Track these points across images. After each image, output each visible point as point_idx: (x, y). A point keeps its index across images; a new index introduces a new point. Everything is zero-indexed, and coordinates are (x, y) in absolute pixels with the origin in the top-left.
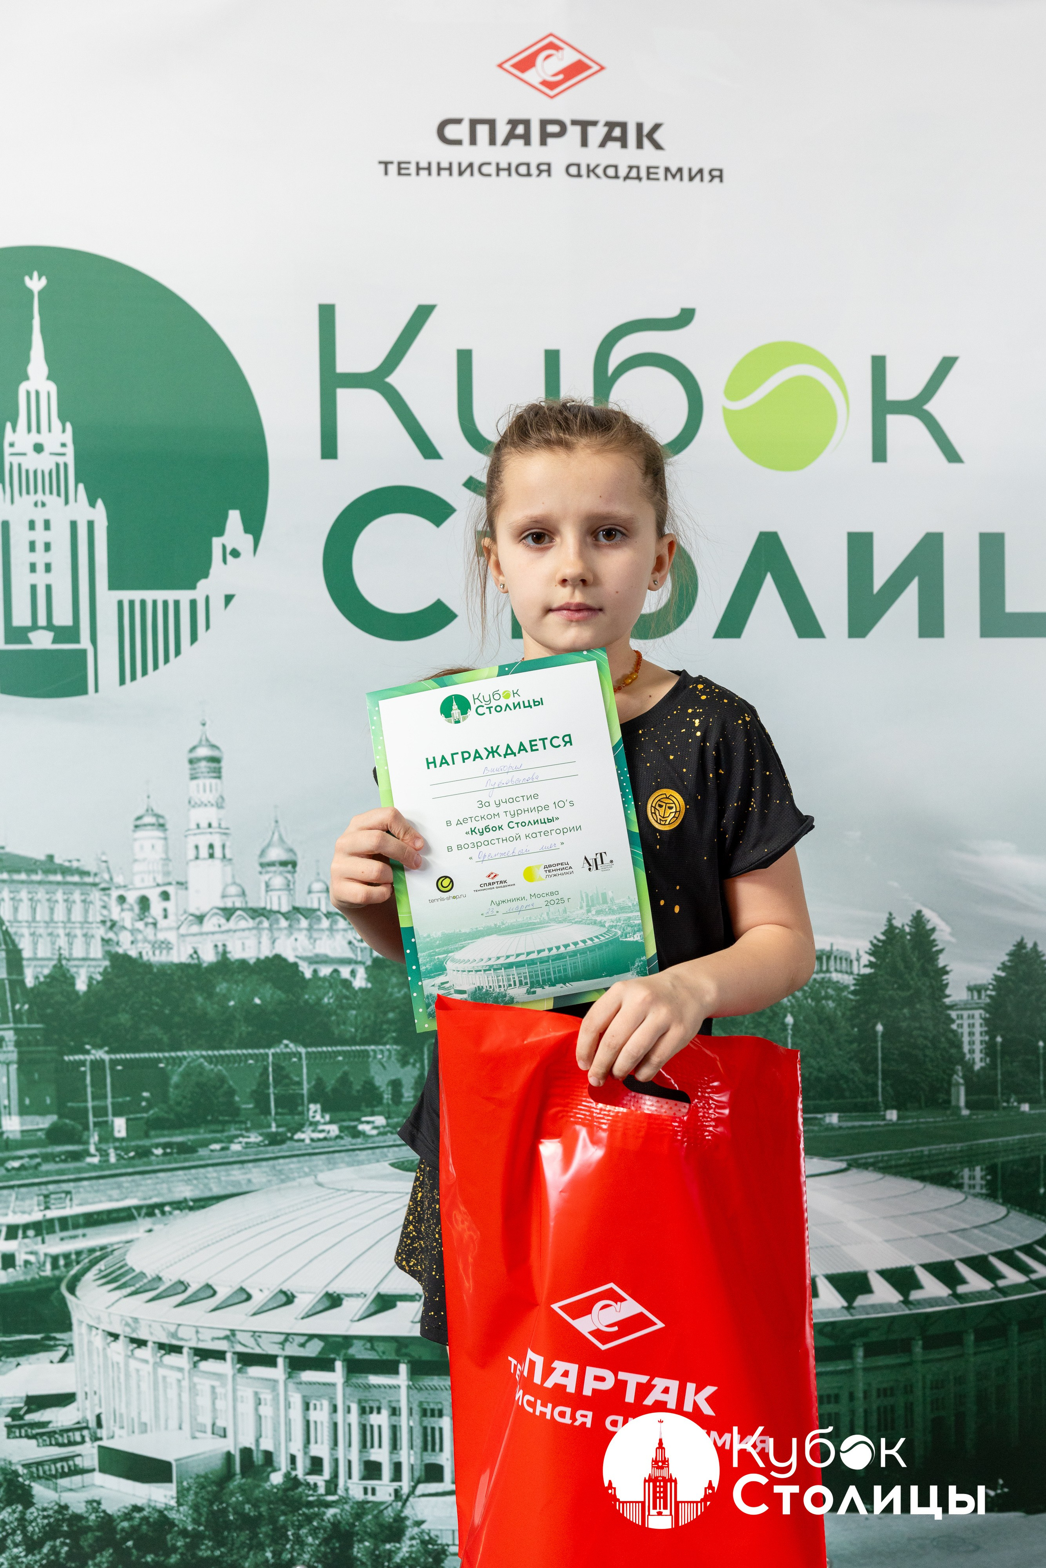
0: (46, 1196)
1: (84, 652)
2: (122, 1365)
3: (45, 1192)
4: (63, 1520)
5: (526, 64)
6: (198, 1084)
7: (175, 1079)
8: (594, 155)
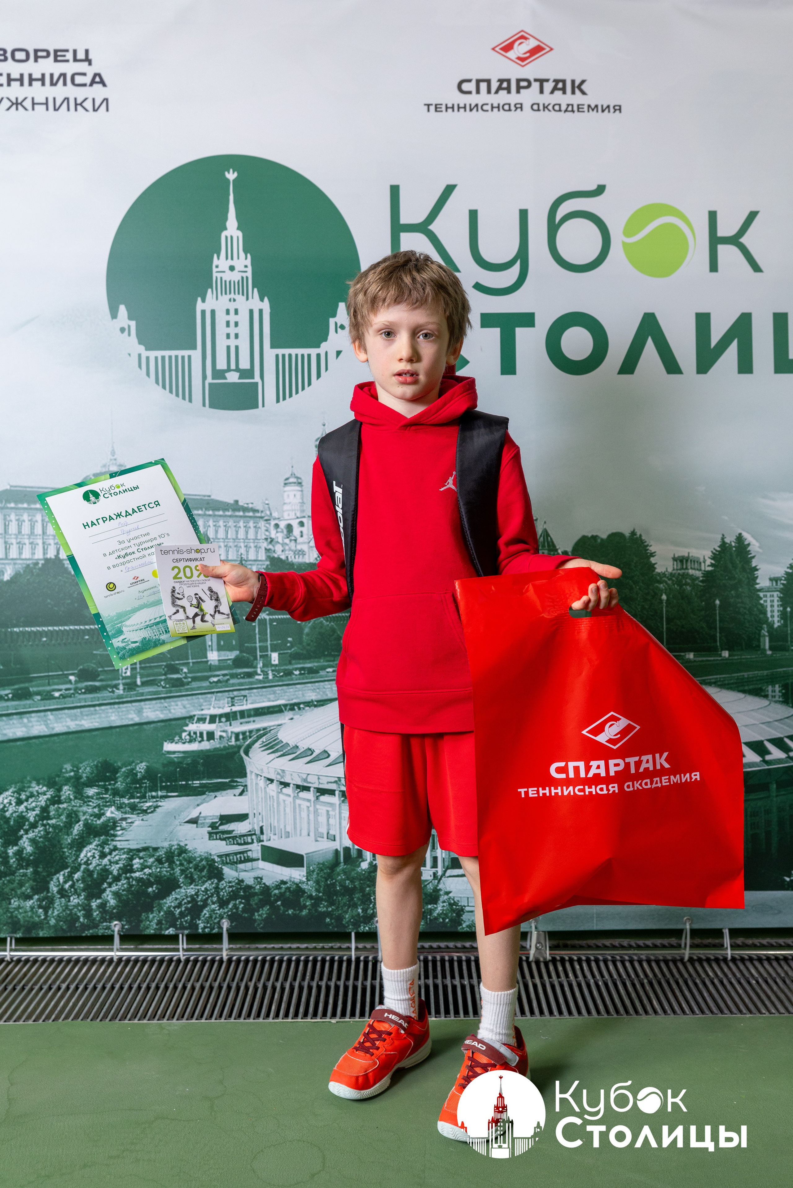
0: (232, 698)
1: (257, 383)
2: (275, 798)
3: (232, 696)
4: (241, 889)
5: (508, 48)
6: (320, 633)
7: (306, 630)
8: (547, 98)
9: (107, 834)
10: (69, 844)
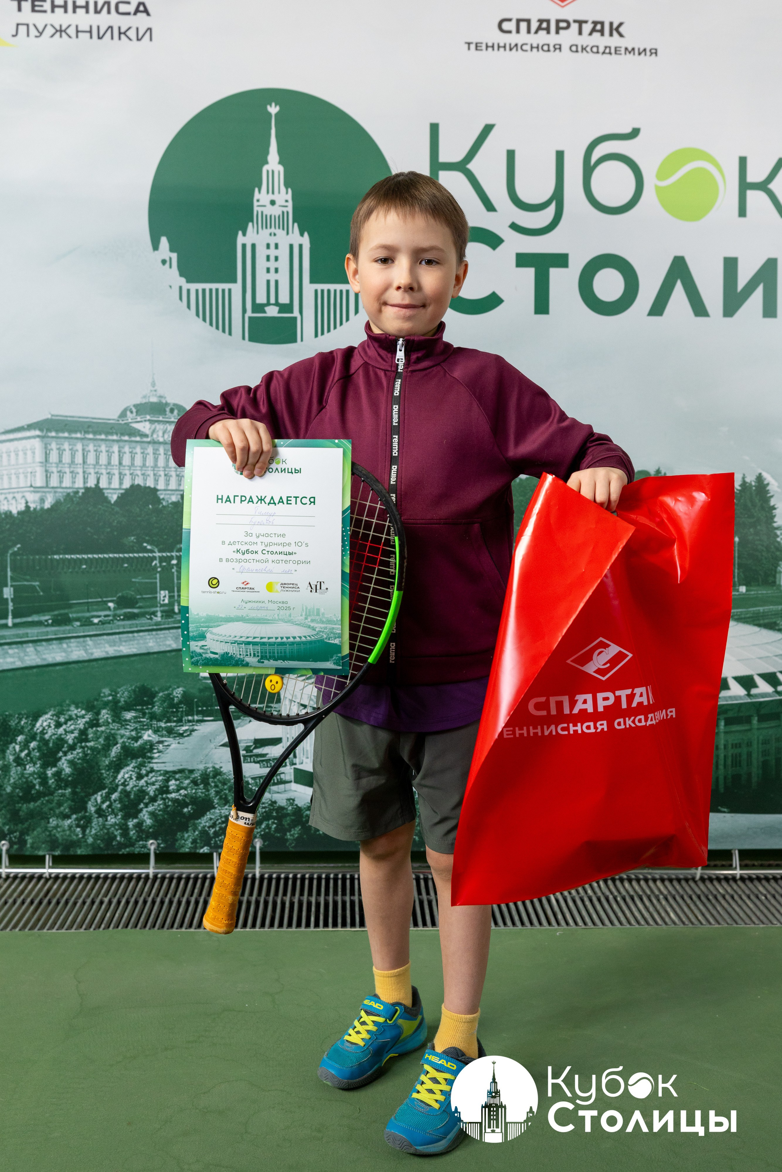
1: (295, 318)
9: (144, 756)
10: (107, 766)
